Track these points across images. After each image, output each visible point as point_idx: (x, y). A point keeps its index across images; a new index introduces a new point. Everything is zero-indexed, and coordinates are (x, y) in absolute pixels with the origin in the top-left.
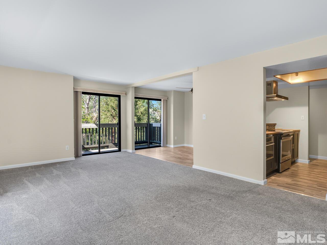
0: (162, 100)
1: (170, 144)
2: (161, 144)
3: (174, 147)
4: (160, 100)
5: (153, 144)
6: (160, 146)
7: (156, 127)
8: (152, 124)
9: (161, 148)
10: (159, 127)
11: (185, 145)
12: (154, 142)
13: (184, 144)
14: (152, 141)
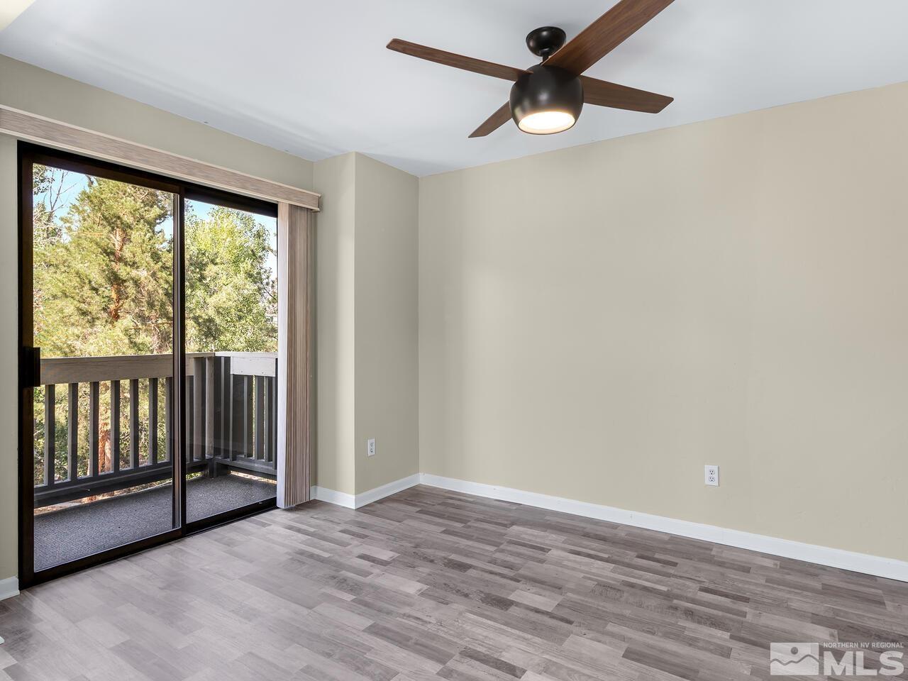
0: (283, 211)
1: (334, 485)
2: (274, 477)
3: (357, 510)
4: (270, 209)
5: (233, 473)
6: (270, 505)
7: (250, 378)
8: (228, 359)
9: (277, 521)
10: (270, 379)
11: (425, 479)
12: (240, 463)
13: (417, 471)
14: (226, 456)
